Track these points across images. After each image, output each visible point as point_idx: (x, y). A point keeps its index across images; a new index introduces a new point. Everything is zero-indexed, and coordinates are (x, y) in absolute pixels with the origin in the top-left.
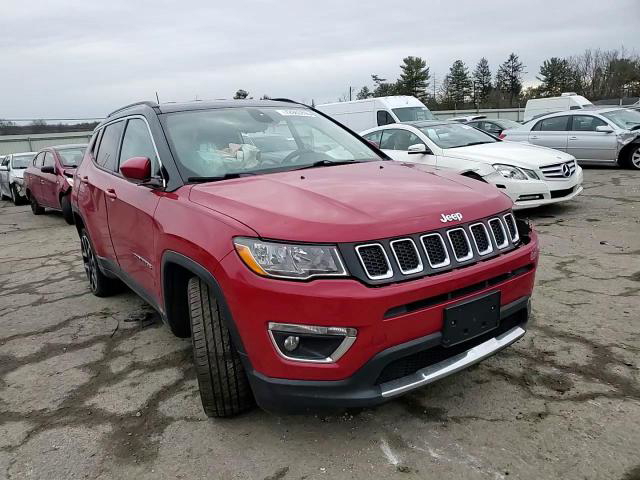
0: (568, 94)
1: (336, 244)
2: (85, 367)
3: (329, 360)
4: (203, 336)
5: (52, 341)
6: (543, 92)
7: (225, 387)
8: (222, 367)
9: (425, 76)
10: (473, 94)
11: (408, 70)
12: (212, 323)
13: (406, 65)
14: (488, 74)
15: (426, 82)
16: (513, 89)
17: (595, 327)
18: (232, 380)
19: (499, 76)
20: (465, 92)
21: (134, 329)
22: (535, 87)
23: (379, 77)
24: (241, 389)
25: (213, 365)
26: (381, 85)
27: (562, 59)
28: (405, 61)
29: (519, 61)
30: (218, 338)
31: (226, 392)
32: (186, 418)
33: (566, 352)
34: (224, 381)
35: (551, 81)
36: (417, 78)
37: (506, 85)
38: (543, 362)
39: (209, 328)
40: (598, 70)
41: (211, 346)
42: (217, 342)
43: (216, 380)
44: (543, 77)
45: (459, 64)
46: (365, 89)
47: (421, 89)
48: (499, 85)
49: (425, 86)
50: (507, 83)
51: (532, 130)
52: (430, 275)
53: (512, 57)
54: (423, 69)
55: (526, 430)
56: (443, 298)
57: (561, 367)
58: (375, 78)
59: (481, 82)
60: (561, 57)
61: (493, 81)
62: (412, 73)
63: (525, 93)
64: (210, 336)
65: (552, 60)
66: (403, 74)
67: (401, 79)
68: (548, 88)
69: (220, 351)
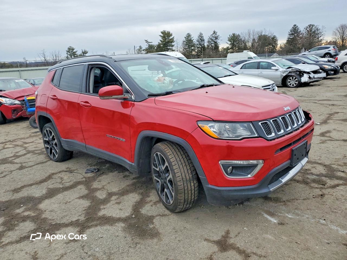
0: (246, 51)
1: (251, 122)
2: (82, 197)
3: (249, 176)
4: (179, 171)
5: (51, 186)
6: (229, 49)
7: (190, 195)
8: (189, 185)
9: (172, 41)
10: (196, 51)
11: (164, 37)
12: (182, 164)
13: (162, 35)
14: (204, 40)
15: (173, 44)
16: (215, 48)
17: (319, 157)
18: (193, 192)
19: (209, 42)
20: (192, 50)
21: (93, 177)
22: (225, 47)
23: (149, 41)
24: (196, 196)
25: (185, 185)
26: (149, 45)
27: (237, 34)
28: (162, 33)
29: (218, 34)
30: (186, 171)
31: (189, 198)
32: (160, 215)
33: (314, 169)
34: (190, 192)
35: (233, 45)
36: (168, 42)
37: (212, 46)
38: (308, 174)
39: (181, 166)
40: (254, 40)
41: (183, 175)
42: (186, 173)
43: (186, 192)
44: (229, 43)
45: (189, 35)
46: (141, 47)
47: (171, 48)
48: (208, 46)
49: (173, 46)
50: (213, 45)
51: (241, 69)
52: (287, 134)
53: (214, 32)
54: (171, 37)
55: (320, 202)
56: (290, 145)
57: (317, 175)
58: (147, 41)
59: (200, 44)
60: (237, 33)
61: (206, 44)
62: (166, 39)
63: (220, 50)
64: (182, 171)
65: (233, 34)
66: (161, 39)
67: (160, 42)
68: (232, 48)
69: (188, 177)
